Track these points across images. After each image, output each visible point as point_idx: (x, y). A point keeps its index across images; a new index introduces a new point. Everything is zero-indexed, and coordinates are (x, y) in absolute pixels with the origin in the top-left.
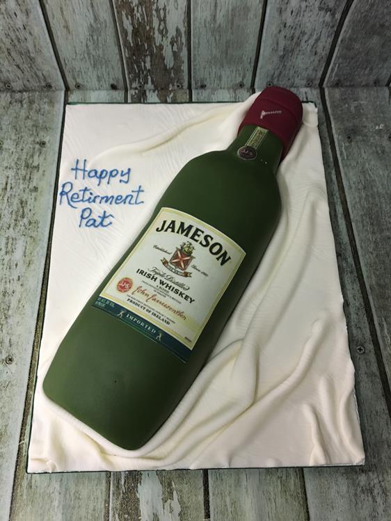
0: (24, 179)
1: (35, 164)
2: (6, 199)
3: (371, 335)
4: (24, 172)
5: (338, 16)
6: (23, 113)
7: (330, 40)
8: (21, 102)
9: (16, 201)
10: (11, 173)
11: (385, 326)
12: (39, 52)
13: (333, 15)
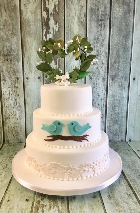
0: (8, 160)
1: (13, 157)
2: (1, 164)
3: (133, 192)
4: (9, 159)
5: (104, 119)
6: (11, 148)
7: (104, 126)
8: (11, 146)
9: (4, 165)
10: (4, 159)
11: (137, 189)
12: (21, 130)
13: (103, 119)
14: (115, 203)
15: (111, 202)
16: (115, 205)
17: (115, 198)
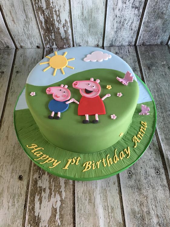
5: (141, 11)
7: (138, 23)
14: (137, 187)
15: (131, 185)
16: (136, 190)
17: (138, 177)
